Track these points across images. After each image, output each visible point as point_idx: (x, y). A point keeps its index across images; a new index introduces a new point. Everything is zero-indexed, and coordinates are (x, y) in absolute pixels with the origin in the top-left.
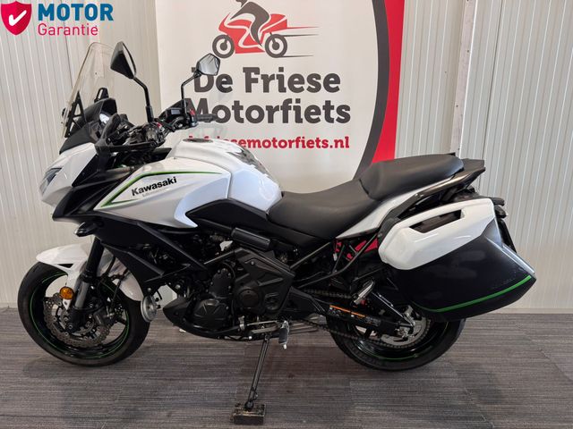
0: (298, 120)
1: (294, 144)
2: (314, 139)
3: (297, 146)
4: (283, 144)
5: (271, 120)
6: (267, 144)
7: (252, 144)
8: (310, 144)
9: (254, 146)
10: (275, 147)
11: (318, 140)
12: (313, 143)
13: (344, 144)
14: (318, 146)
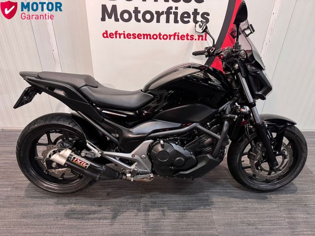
0: (176, 21)
1: (172, 37)
2: (185, 35)
3: (174, 39)
4: (165, 37)
5: (158, 21)
6: (155, 37)
7: (146, 37)
8: (182, 38)
9: (147, 38)
10: (160, 39)
11: (187, 35)
12: (184, 37)
13: (204, 38)
14: (188, 39)
